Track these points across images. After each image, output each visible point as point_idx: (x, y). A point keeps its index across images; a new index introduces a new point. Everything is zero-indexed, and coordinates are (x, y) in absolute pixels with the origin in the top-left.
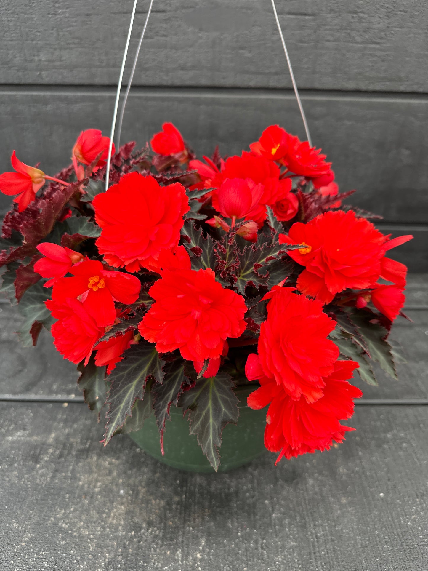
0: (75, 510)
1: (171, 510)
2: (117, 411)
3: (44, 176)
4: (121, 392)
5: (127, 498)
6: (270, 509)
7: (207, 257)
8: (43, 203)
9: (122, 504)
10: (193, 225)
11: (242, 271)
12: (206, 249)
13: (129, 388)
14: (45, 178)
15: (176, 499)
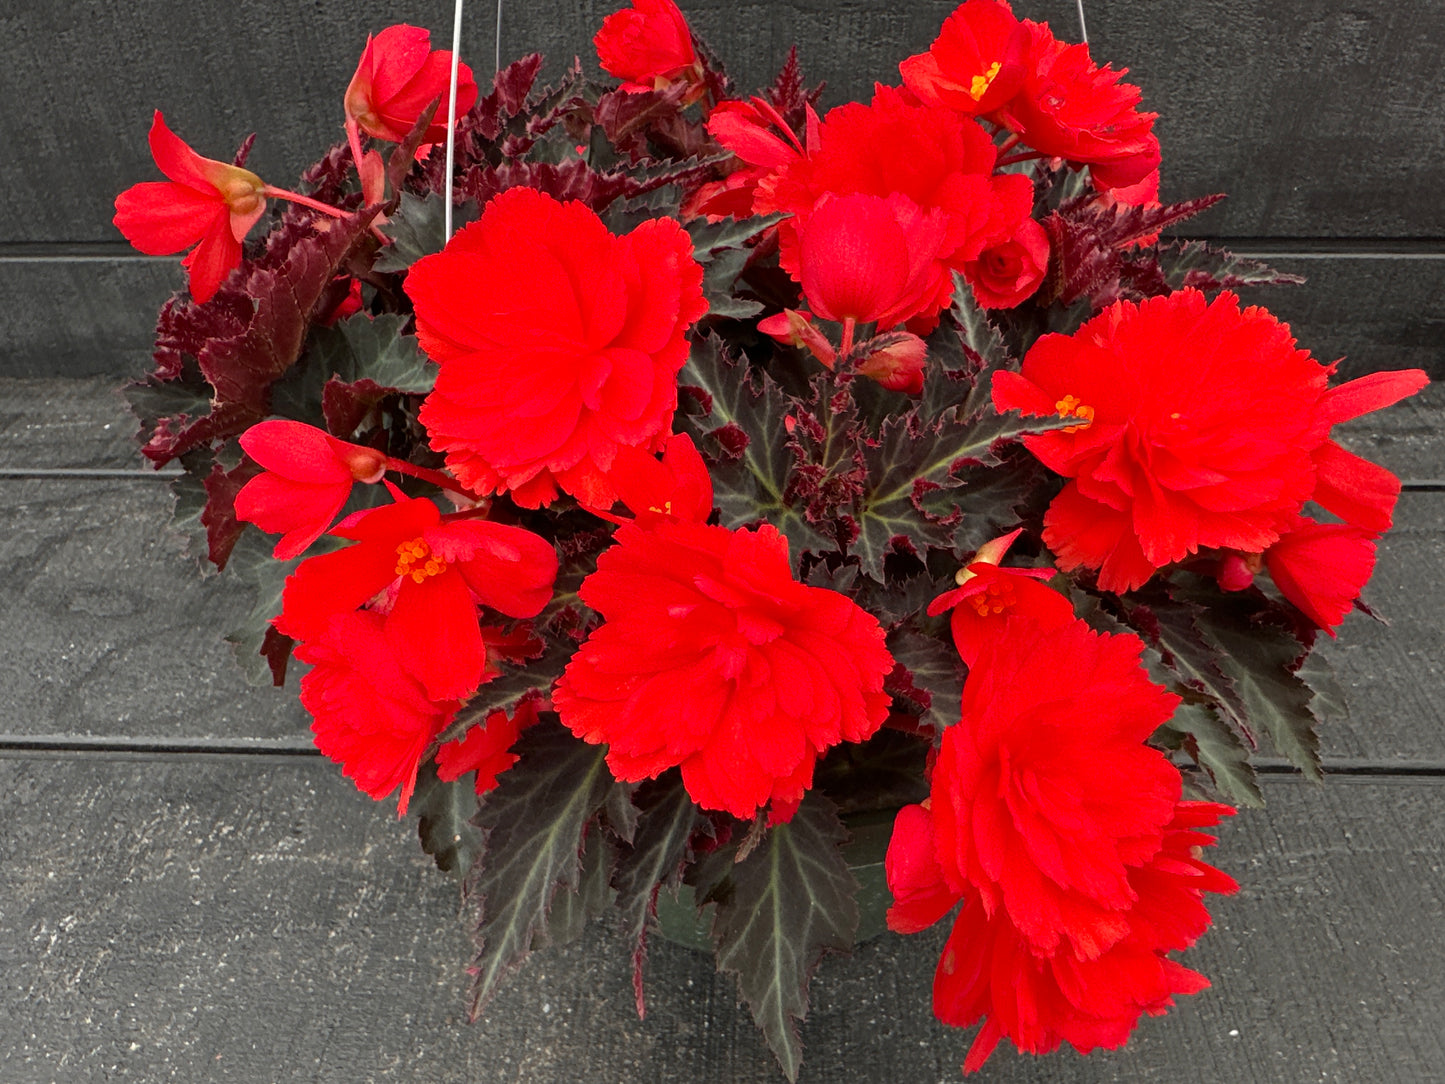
0: (430, 1057)
1: (671, 1059)
2: (507, 918)
3: (260, 190)
4: (517, 857)
5: (559, 1026)
6: (933, 1065)
7: (765, 450)
8: (261, 278)
9: (547, 1041)
10: (718, 346)
11: (874, 493)
12: (760, 423)
13: (537, 847)
14: (266, 196)
15: (685, 1030)
